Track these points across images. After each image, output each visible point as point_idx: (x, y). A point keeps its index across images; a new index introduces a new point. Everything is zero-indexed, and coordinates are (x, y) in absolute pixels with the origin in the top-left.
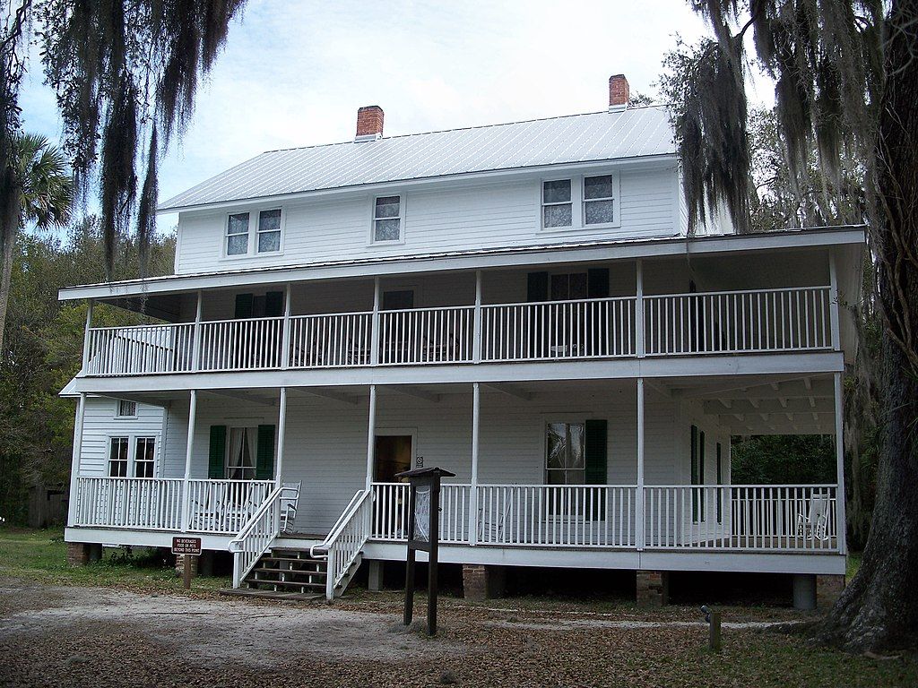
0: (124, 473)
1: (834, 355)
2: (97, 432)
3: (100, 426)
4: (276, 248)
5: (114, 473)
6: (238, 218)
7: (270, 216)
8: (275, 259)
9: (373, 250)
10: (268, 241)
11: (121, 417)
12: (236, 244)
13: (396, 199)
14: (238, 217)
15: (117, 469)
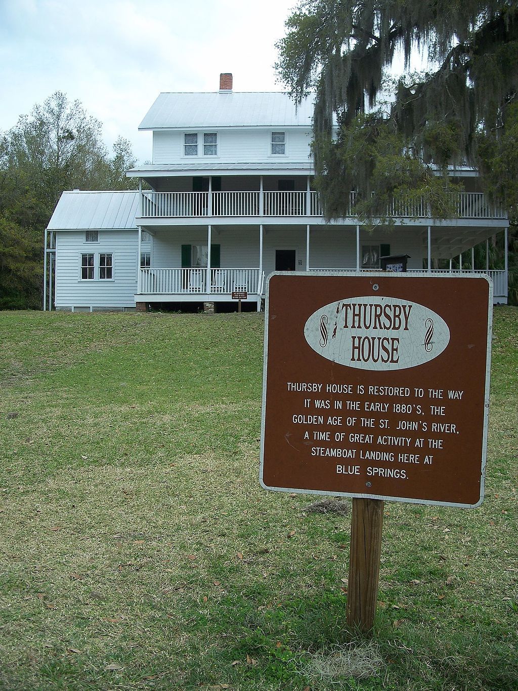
0: (91, 277)
1: (505, 220)
2: (72, 251)
3: (76, 247)
4: (214, 153)
5: (84, 276)
6: (190, 137)
7: (211, 137)
8: (216, 159)
9: (271, 158)
10: (210, 149)
11: (87, 242)
12: (190, 149)
13: (283, 133)
14: (190, 135)
15: (87, 273)
